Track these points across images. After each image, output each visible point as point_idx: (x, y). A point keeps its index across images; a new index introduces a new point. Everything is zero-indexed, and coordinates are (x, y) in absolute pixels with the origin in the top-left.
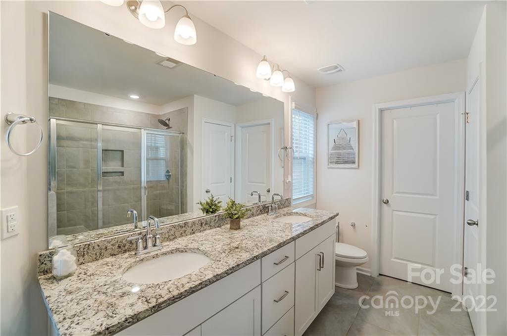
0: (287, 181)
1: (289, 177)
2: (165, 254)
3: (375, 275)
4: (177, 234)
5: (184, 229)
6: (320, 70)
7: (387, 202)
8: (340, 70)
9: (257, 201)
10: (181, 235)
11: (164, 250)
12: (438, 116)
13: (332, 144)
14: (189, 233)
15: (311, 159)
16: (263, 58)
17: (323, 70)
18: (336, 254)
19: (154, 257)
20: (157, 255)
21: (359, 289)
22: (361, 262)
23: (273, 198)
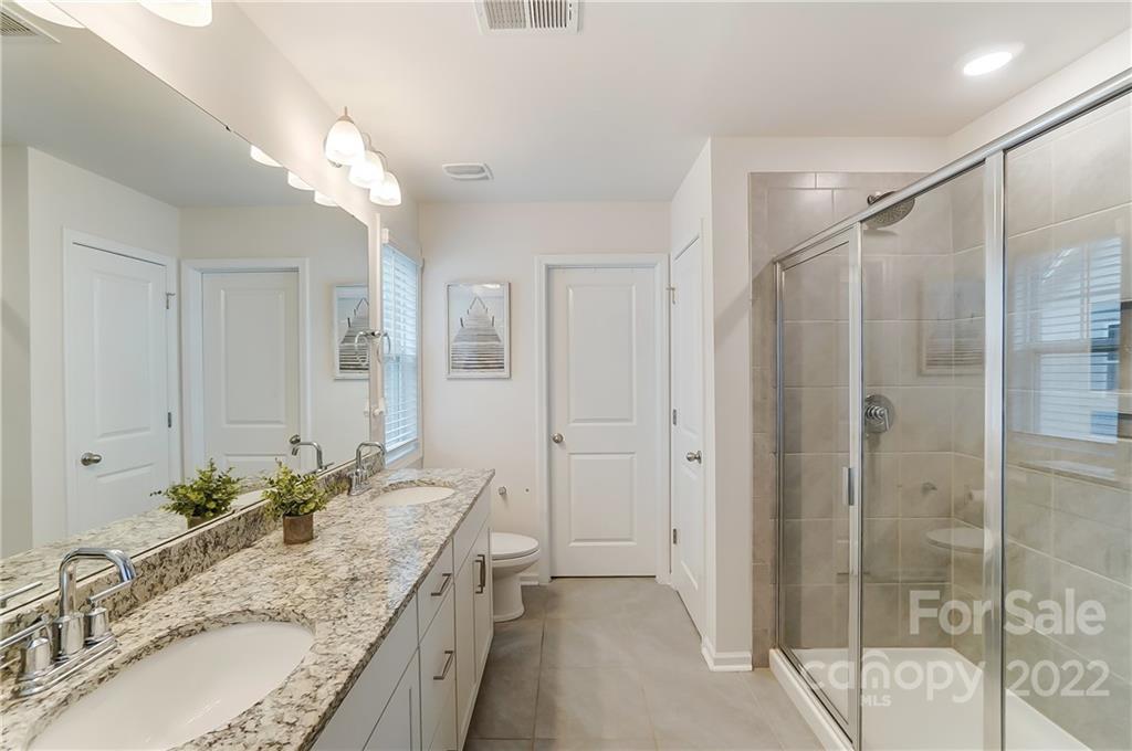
0: (377, 411)
1: (381, 402)
2: (136, 658)
3: (546, 581)
4: (140, 591)
5: (159, 571)
6: (448, 168)
7: (559, 441)
8: (486, 178)
9: (314, 466)
10: (152, 592)
11: (129, 646)
12: (634, 288)
13: (456, 328)
14: (173, 582)
15: (411, 360)
16: (343, 114)
17: (458, 171)
18: (494, 556)
19: (101, 680)
20: (111, 668)
21: (527, 614)
22: (527, 561)
23: (359, 453)
